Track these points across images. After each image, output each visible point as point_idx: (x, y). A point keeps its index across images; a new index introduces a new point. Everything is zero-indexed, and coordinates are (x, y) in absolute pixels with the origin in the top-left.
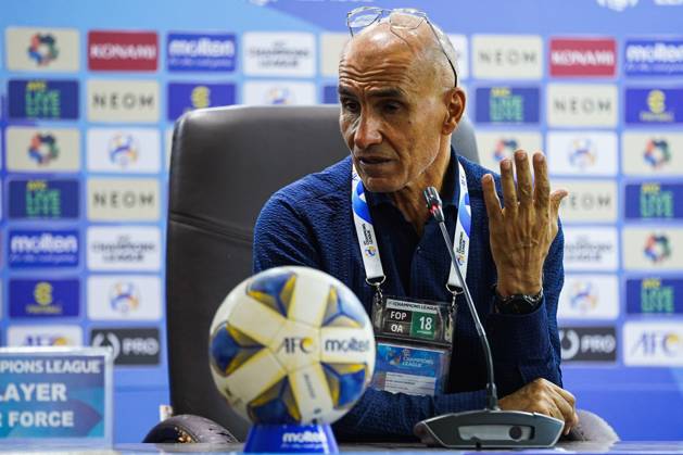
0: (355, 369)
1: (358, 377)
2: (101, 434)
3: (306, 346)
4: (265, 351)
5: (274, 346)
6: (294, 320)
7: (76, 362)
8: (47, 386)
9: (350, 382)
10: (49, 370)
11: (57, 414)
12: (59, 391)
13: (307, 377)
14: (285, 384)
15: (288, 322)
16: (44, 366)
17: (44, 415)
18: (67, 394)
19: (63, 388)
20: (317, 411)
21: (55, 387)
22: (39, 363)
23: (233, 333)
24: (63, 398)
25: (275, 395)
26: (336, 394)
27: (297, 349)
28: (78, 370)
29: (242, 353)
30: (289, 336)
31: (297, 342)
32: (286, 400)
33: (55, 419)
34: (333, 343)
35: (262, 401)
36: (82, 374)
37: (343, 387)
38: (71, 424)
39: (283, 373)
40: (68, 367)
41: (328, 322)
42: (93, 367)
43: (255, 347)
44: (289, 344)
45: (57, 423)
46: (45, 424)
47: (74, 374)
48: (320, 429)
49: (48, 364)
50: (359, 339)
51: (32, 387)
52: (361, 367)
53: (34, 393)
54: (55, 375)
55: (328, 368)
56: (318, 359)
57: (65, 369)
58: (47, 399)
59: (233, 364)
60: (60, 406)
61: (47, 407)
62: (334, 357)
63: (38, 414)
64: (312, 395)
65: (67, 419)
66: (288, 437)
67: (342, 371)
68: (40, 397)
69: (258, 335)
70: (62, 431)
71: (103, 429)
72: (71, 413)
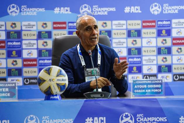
0: (63, 84)
1: (64, 86)
2: (15, 97)
3: (53, 80)
4: (46, 82)
5: (48, 81)
6: (51, 76)
7: (10, 84)
8: (5, 89)
9: (62, 87)
10: (5, 86)
11: (7, 94)
12: (7, 90)
13: (54, 86)
14: (50, 87)
15: (50, 76)
16: (4, 85)
17: (4, 94)
18: (9, 90)
19: (8, 89)
20: (56, 92)
21: (6, 89)
22: (3, 84)
23: (41, 78)
24: (8, 91)
25: (48, 90)
26: (60, 89)
27: (52, 81)
28: (11, 86)
29: (42, 82)
30: (50, 79)
31: (52, 80)
32: (50, 91)
33: (6, 95)
34: (58, 80)
35: (46, 91)
36: (12, 86)
37: (61, 88)
38: (9, 96)
39: (49, 86)
40: (9, 85)
41: (58, 76)
42: (14, 85)
43: (44, 81)
44: (50, 80)
45: (7, 96)
46: (4, 96)
47: (10, 86)
48: (58, 96)
49: (5, 85)
50: (64, 79)
51: (2, 89)
52: (64, 84)
53: (2, 90)
54: (6, 87)
55: (58, 84)
56: (56, 83)
57: (8, 86)
58: (5, 91)
59: (41, 84)
60: (7, 92)
61: (5, 92)
62: (59, 82)
63: (3, 94)
64: (55, 89)
65: (9, 95)
66: (51, 97)
67: (61, 85)
68: (3, 91)
69: (45, 79)
70: (8, 97)
71: (15, 96)
72: (9, 94)
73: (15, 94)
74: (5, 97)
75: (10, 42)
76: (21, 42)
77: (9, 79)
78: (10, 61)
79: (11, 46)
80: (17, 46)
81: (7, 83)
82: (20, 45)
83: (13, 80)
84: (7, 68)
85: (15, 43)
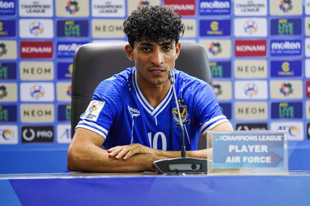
2: (283, 166)
7: (272, 136)
8: (259, 146)
10: (260, 140)
11: (264, 158)
12: (265, 148)
16: (258, 138)
17: (258, 158)
18: (268, 149)
19: (266, 147)
21: (263, 146)
22: (256, 137)
24: (266, 151)
28: (272, 140)
33: (263, 160)
36: (274, 141)
38: (270, 162)
40: (268, 138)
42: (279, 138)
45: (264, 162)
46: (258, 162)
47: (271, 141)
49: (260, 137)
51: (253, 146)
53: (254, 149)
54: (263, 142)
57: (267, 139)
58: (259, 151)
60: (265, 154)
61: (260, 155)
63: (255, 158)
65: (268, 160)
68: (256, 151)
70: (266, 165)
71: (283, 163)
72: (270, 157)
73: (282, 159)
74: (260, 165)
75: (276, 41)
76: (301, 42)
77: (275, 126)
78: (277, 84)
79: (280, 52)
80: (292, 52)
81: (264, 134)
82: (300, 50)
83: (283, 129)
84: (269, 99)
85: (287, 45)
